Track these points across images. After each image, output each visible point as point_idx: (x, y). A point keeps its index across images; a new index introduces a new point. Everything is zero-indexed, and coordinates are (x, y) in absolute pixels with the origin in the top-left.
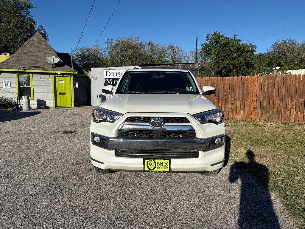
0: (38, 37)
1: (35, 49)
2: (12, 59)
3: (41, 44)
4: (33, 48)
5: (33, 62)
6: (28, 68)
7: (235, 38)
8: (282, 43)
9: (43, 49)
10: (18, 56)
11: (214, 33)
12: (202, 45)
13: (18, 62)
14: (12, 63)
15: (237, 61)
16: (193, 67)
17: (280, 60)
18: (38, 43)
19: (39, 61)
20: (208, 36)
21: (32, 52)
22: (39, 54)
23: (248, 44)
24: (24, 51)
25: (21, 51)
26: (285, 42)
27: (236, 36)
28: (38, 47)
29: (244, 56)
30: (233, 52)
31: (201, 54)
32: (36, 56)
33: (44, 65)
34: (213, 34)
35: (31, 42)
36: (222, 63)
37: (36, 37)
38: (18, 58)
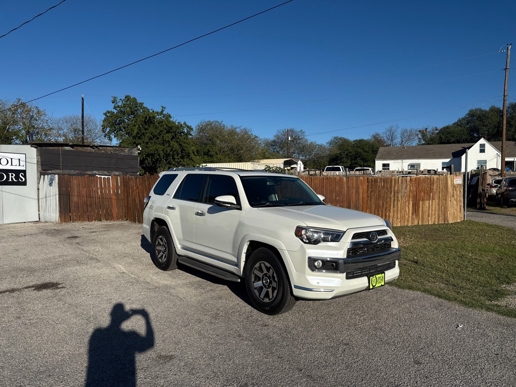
7: (162, 112)
8: (207, 125)
11: (126, 98)
12: (105, 114)
15: (169, 146)
16: (130, 154)
17: (208, 147)
20: (116, 100)
23: (182, 123)
26: (211, 124)
27: (165, 108)
29: (178, 140)
30: (161, 131)
31: (103, 129)
34: (123, 98)
36: (146, 147)
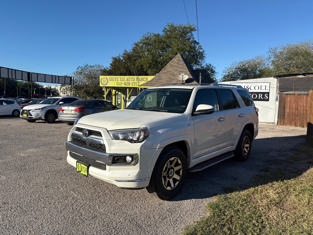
0: (178, 58)
1: (174, 69)
2: (156, 79)
3: (179, 64)
4: (172, 68)
5: (169, 80)
6: (164, 85)
9: (180, 68)
10: (161, 75)
13: (159, 81)
14: (155, 82)
18: (177, 63)
19: (174, 79)
21: (170, 72)
22: (175, 73)
24: (165, 72)
25: (163, 72)
28: (177, 67)
32: (173, 75)
33: (177, 82)
35: (172, 63)
37: (177, 59)
38: (160, 78)
